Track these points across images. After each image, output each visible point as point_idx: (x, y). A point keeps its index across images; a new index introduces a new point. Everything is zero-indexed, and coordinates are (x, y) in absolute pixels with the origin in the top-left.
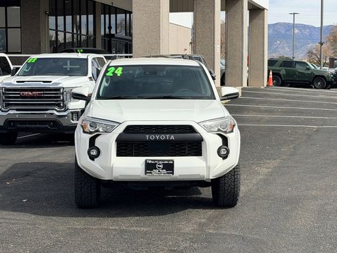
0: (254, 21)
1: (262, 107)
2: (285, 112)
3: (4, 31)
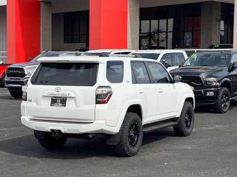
3: (191, 33)
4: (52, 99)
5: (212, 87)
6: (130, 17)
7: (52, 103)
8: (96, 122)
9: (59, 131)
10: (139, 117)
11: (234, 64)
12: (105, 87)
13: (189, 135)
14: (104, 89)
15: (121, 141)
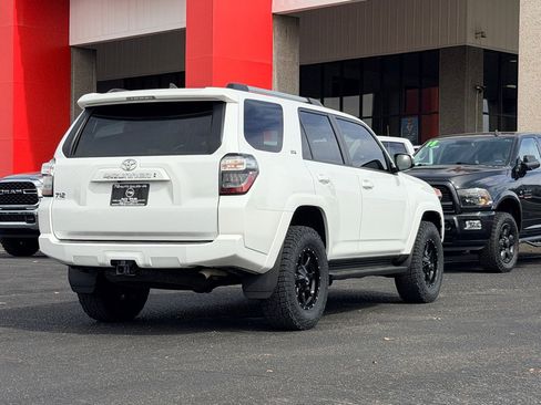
3: (415, 119)
4: (114, 189)
5: (477, 210)
6: (279, 78)
7: (113, 198)
8: (220, 237)
9: (132, 264)
10: (318, 238)
11: (525, 160)
12: (240, 155)
13: (431, 301)
14: (239, 159)
15: (278, 290)
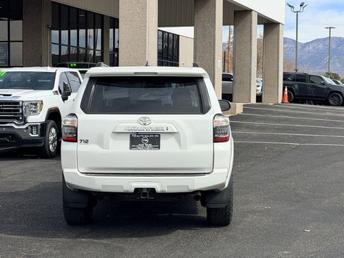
0: (269, 36)
1: (257, 124)
2: (278, 129)
3: (6, 45)
7: (131, 144)
8: (215, 171)
